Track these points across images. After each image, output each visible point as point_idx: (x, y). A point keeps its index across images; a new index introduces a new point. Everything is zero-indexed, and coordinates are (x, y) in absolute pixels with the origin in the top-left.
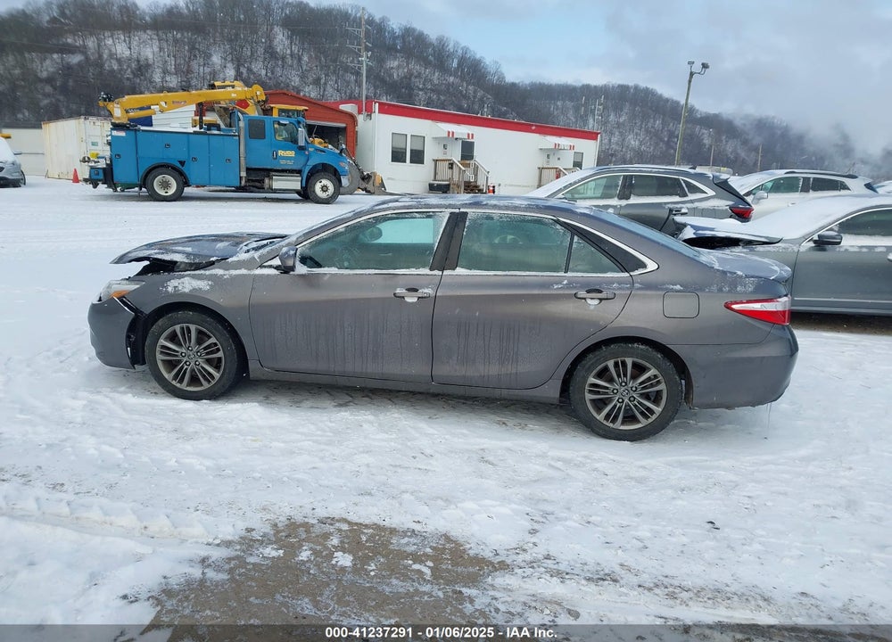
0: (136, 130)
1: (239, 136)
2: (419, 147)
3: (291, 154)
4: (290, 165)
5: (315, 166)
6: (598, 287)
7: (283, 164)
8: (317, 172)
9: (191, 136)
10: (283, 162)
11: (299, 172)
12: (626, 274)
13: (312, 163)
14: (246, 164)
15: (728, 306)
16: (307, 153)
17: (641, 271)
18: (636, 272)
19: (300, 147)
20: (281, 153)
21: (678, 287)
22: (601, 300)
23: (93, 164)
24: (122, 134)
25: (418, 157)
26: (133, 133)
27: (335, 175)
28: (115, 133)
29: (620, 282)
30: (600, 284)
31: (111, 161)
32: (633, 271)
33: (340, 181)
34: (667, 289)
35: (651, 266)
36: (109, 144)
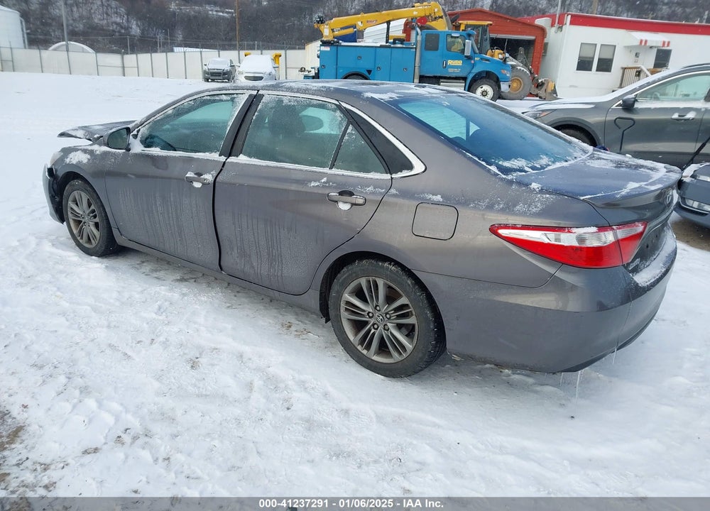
0: (337, 46)
1: (416, 48)
2: (607, 56)
3: (459, 63)
4: (457, 72)
5: (479, 74)
6: (351, 189)
7: (451, 72)
8: (482, 78)
9: (378, 50)
10: (450, 70)
11: (464, 79)
12: (388, 176)
13: (476, 70)
14: (420, 72)
15: (494, 230)
16: (473, 62)
17: (405, 173)
18: (400, 175)
19: (466, 57)
20: (450, 62)
21: (438, 198)
22: (353, 204)
23: (307, 73)
24: (328, 49)
25: (605, 65)
26: (335, 47)
27: (497, 82)
28: (323, 48)
29: (376, 184)
30: (355, 186)
31: (318, 71)
32: (396, 173)
33: (499, 87)
34: (423, 198)
35: (418, 167)
36: (318, 57)
